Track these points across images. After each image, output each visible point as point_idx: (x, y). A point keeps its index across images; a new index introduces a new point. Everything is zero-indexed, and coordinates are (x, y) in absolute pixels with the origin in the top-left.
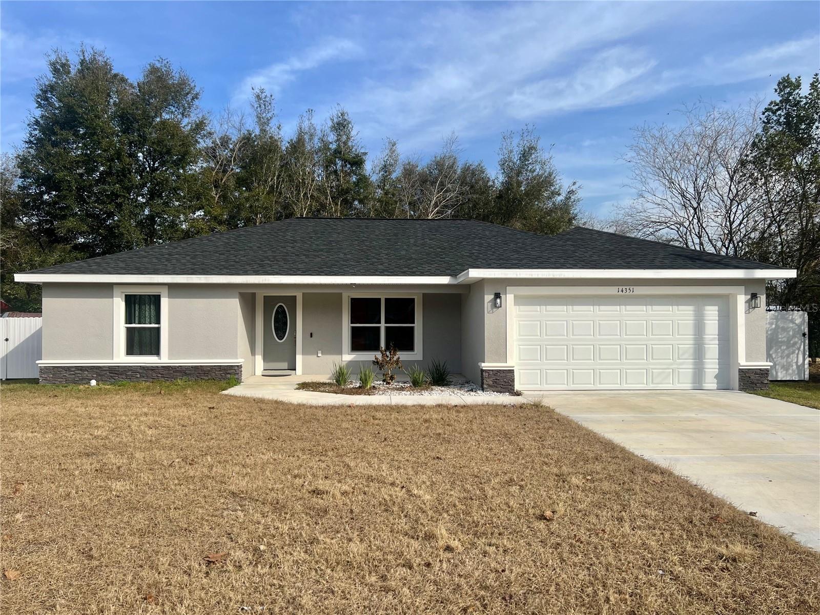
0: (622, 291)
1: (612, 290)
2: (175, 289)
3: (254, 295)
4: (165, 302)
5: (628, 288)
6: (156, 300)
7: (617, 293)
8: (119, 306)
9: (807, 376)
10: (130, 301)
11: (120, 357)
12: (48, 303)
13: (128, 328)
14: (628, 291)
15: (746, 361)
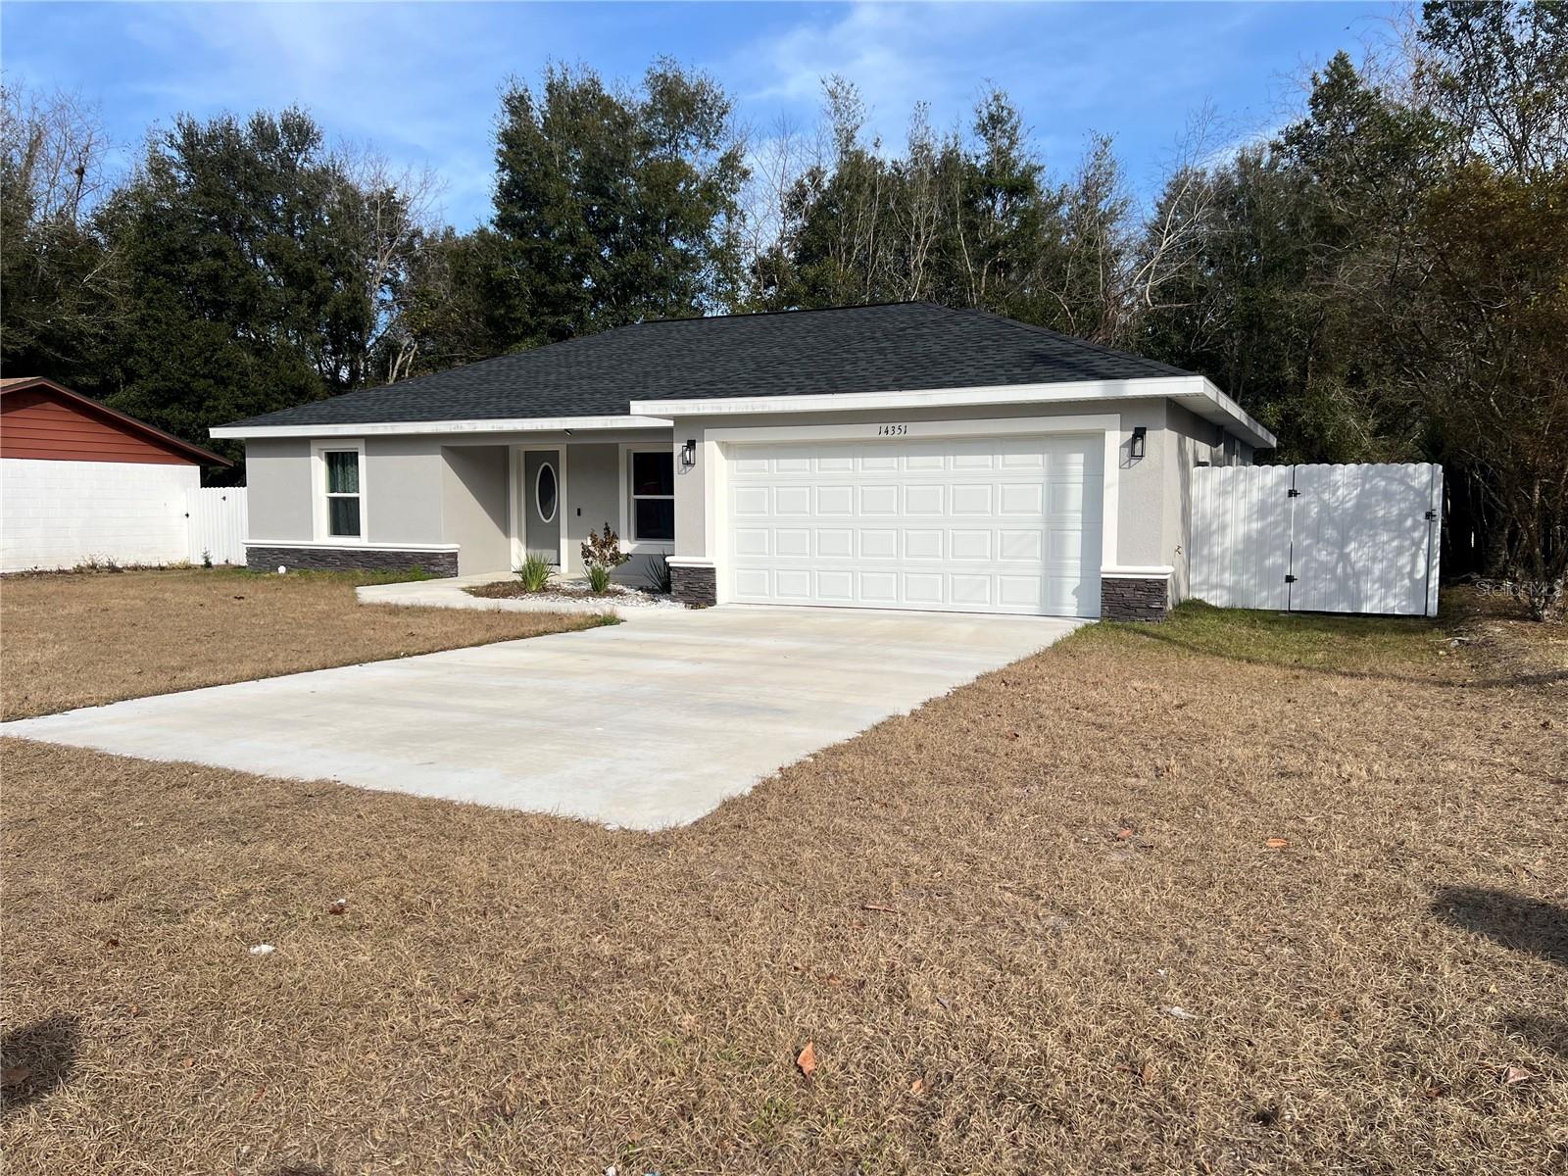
0: (887, 432)
1: (870, 431)
2: (374, 442)
3: (506, 449)
4: (362, 459)
5: (897, 425)
6: (353, 458)
7: (877, 436)
8: (319, 467)
9: (1433, 609)
10: (333, 460)
11: (322, 537)
12: (253, 465)
13: (331, 499)
14: (897, 431)
15: (1118, 564)
